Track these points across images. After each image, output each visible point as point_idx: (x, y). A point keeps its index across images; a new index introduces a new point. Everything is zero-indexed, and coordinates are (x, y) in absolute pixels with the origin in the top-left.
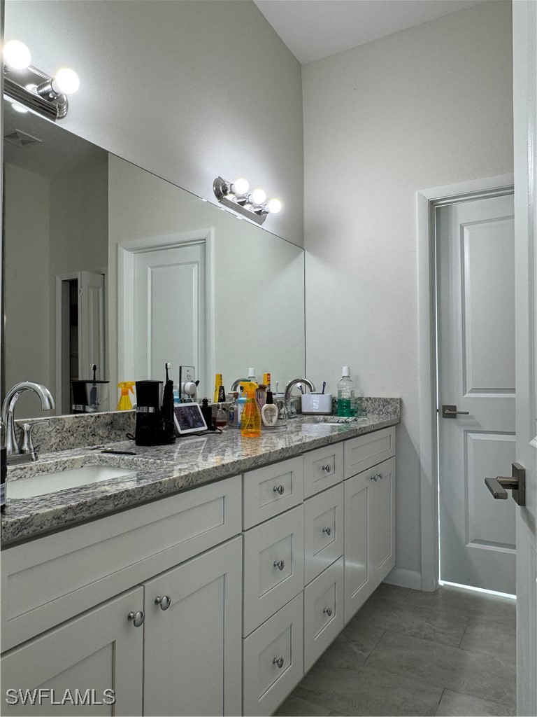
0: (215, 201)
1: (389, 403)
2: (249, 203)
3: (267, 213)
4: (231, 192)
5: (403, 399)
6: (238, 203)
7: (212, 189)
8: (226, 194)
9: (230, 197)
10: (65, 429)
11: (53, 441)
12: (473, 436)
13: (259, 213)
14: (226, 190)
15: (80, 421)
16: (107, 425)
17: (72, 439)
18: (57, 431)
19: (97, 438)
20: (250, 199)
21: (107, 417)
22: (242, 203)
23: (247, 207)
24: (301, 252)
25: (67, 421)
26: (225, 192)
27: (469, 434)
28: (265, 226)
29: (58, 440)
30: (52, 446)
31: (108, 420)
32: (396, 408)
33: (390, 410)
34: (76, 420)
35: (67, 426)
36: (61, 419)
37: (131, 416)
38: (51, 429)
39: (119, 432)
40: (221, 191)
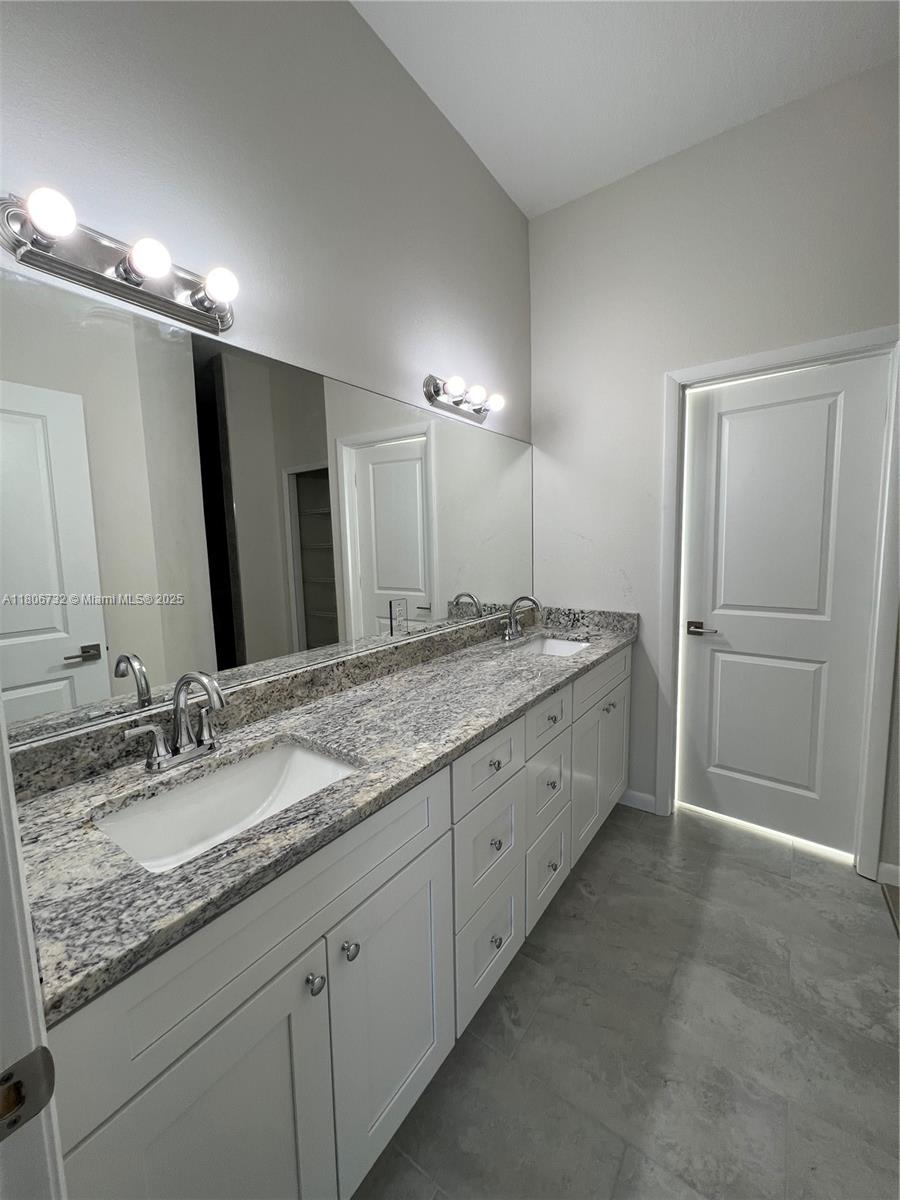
0: (425, 403)
1: (625, 619)
2: (466, 402)
3: (488, 410)
4: (445, 393)
5: (642, 615)
6: (454, 402)
7: (421, 391)
8: (438, 395)
9: (442, 398)
10: (256, 698)
11: (243, 713)
12: (721, 657)
13: (478, 411)
14: (439, 391)
15: (274, 686)
16: (306, 683)
17: (265, 707)
18: (248, 702)
19: (296, 699)
20: (468, 397)
21: (307, 674)
22: (457, 403)
23: (463, 407)
24: (526, 449)
25: (258, 688)
26: (437, 392)
27: (717, 654)
28: (486, 425)
29: (249, 712)
30: (243, 718)
31: (308, 678)
32: (633, 624)
33: (626, 626)
34: (269, 685)
35: (259, 694)
36: (251, 688)
37: (335, 669)
38: (240, 701)
39: (321, 688)
40: (433, 392)
